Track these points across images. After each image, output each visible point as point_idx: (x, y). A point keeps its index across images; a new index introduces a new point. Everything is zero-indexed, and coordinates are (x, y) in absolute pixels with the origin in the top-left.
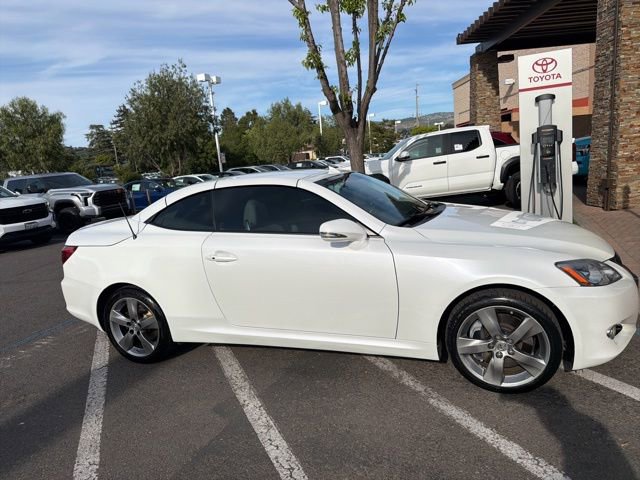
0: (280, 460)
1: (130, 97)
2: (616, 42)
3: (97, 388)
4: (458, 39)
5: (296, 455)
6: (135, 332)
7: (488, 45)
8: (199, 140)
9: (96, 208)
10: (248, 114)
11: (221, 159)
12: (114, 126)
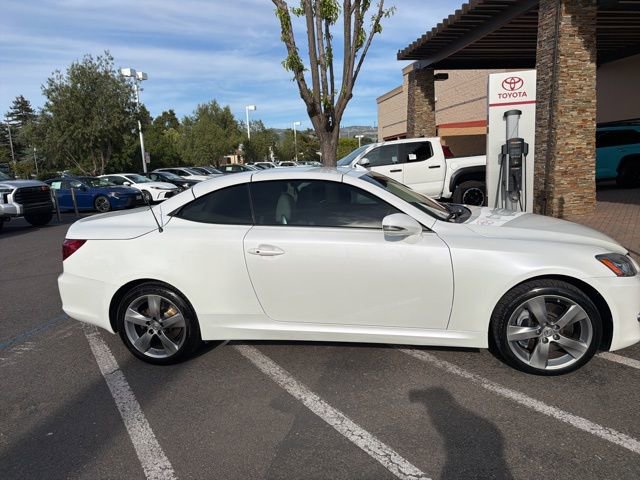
0: (372, 448)
1: (47, 87)
2: (555, 68)
3: (122, 392)
4: (398, 55)
5: (385, 442)
6: (155, 332)
7: (426, 63)
8: (126, 137)
9: (17, 207)
10: (165, 114)
11: (145, 159)
12: (10, 119)
